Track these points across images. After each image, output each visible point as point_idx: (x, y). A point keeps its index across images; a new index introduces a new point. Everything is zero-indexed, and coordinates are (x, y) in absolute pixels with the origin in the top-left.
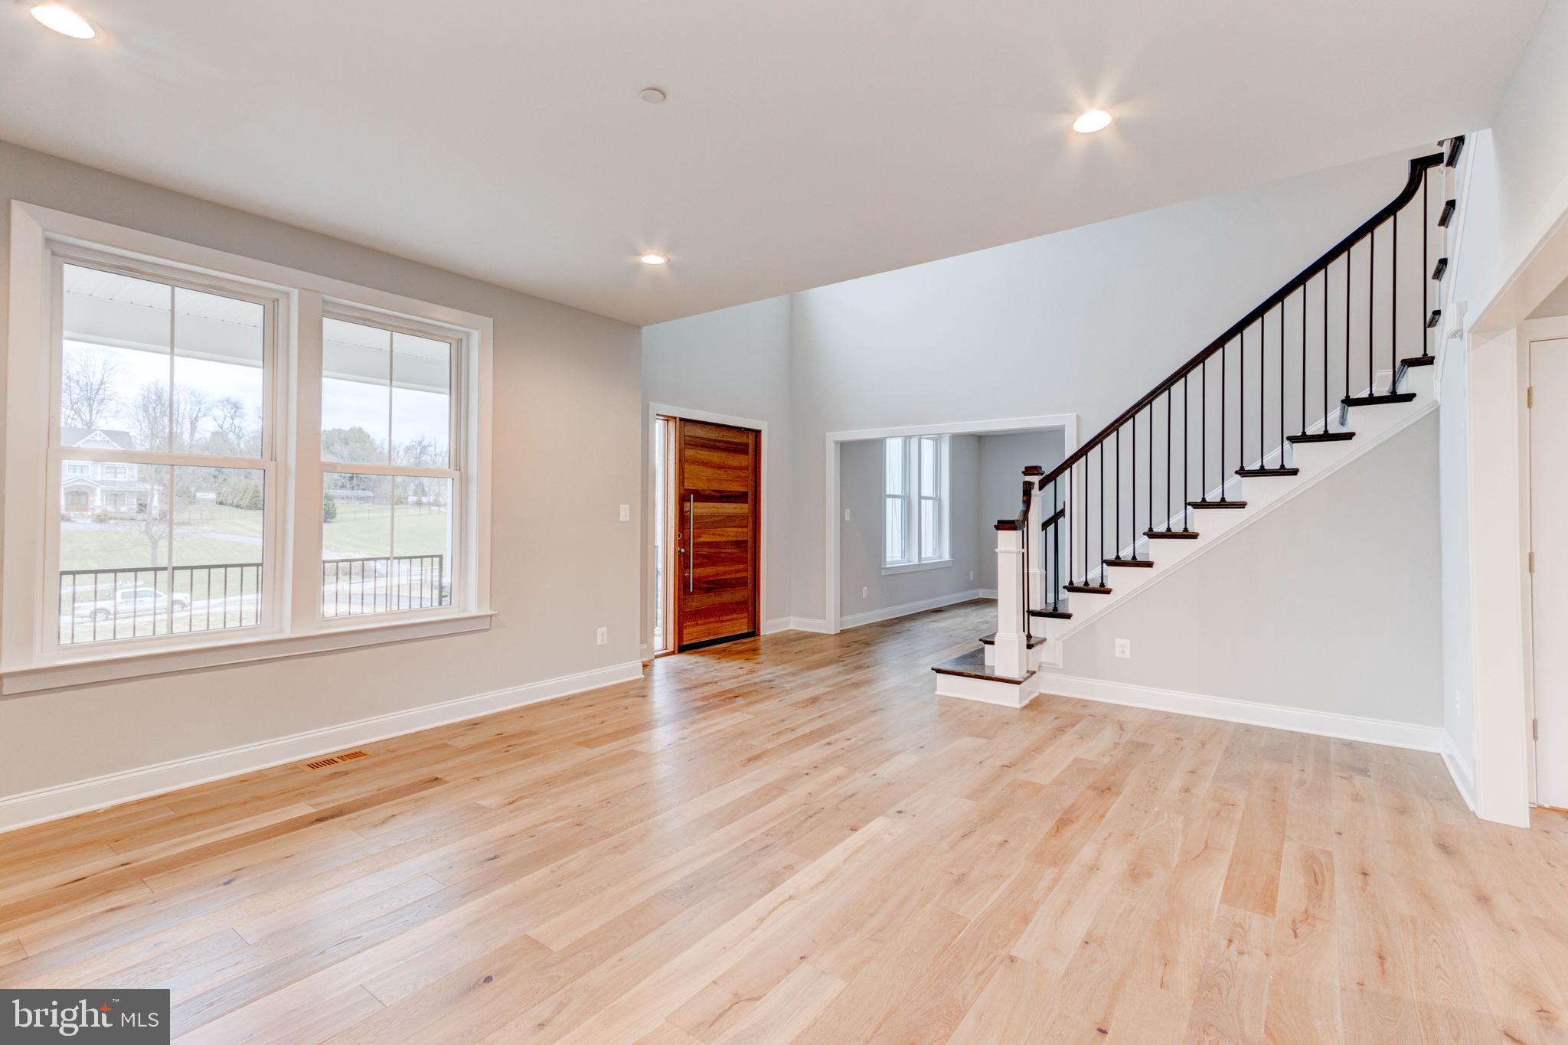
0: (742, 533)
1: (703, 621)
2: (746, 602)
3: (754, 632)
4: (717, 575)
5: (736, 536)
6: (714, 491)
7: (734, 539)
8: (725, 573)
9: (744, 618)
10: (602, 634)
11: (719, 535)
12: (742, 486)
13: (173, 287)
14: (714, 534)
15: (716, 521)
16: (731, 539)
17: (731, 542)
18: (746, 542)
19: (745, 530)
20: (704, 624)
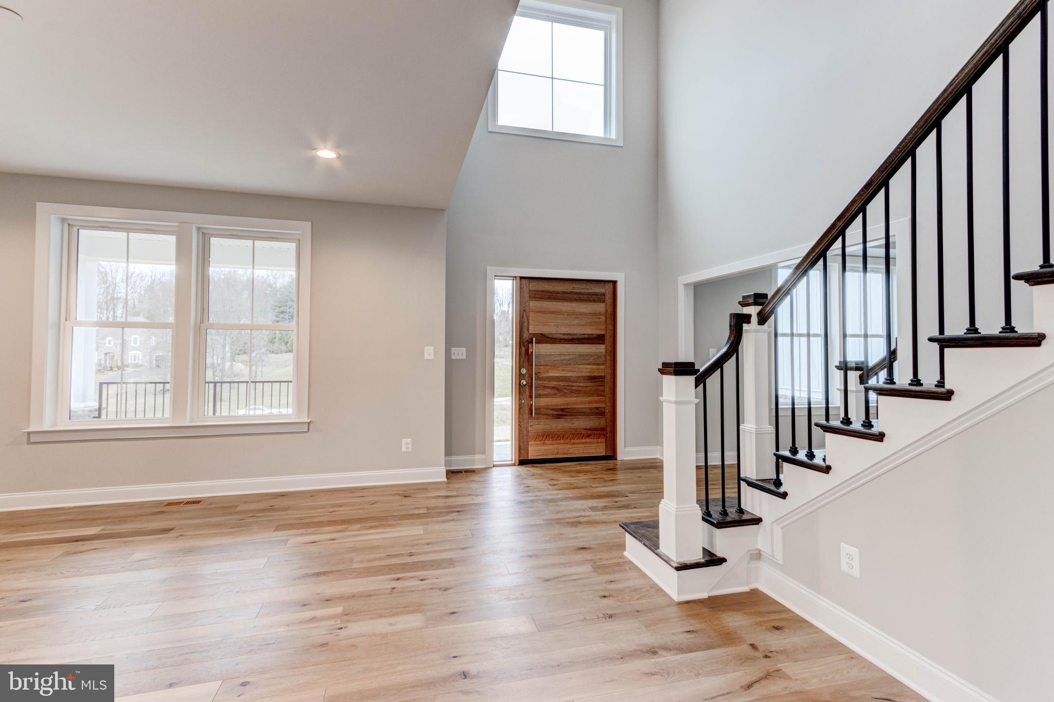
0: (598, 369)
1: (550, 442)
2: (603, 429)
3: (611, 455)
4: (567, 404)
5: (588, 372)
6: (564, 334)
7: (588, 374)
8: (576, 403)
9: (601, 442)
10: (406, 444)
11: (570, 371)
12: (596, 329)
13: (128, 232)
14: (563, 370)
15: (565, 360)
16: (584, 374)
17: (583, 377)
18: (603, 377)
19: (603, 367)
20: (551, 444)
